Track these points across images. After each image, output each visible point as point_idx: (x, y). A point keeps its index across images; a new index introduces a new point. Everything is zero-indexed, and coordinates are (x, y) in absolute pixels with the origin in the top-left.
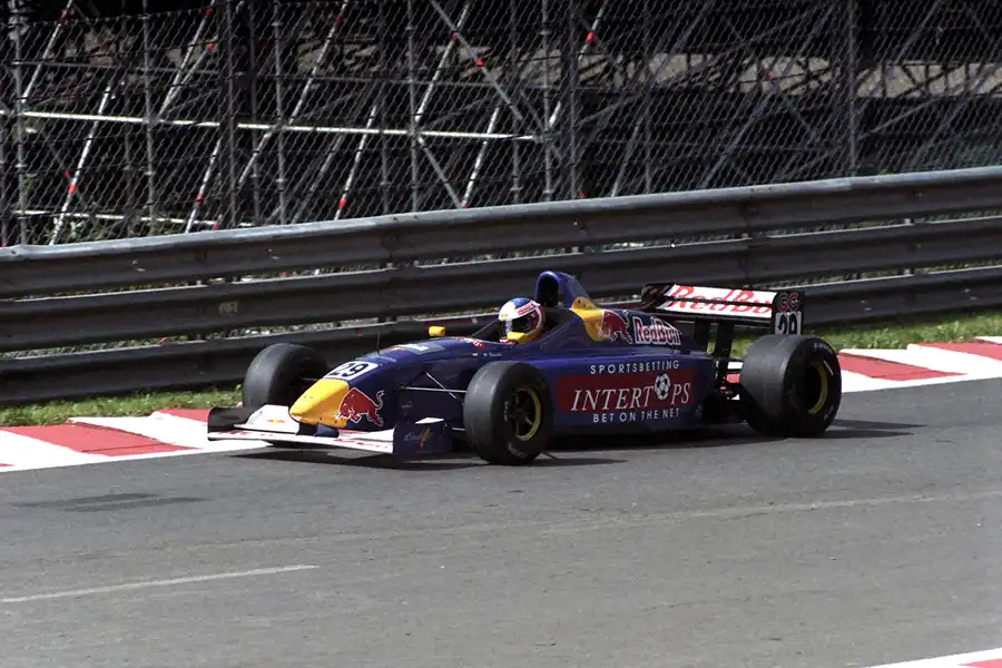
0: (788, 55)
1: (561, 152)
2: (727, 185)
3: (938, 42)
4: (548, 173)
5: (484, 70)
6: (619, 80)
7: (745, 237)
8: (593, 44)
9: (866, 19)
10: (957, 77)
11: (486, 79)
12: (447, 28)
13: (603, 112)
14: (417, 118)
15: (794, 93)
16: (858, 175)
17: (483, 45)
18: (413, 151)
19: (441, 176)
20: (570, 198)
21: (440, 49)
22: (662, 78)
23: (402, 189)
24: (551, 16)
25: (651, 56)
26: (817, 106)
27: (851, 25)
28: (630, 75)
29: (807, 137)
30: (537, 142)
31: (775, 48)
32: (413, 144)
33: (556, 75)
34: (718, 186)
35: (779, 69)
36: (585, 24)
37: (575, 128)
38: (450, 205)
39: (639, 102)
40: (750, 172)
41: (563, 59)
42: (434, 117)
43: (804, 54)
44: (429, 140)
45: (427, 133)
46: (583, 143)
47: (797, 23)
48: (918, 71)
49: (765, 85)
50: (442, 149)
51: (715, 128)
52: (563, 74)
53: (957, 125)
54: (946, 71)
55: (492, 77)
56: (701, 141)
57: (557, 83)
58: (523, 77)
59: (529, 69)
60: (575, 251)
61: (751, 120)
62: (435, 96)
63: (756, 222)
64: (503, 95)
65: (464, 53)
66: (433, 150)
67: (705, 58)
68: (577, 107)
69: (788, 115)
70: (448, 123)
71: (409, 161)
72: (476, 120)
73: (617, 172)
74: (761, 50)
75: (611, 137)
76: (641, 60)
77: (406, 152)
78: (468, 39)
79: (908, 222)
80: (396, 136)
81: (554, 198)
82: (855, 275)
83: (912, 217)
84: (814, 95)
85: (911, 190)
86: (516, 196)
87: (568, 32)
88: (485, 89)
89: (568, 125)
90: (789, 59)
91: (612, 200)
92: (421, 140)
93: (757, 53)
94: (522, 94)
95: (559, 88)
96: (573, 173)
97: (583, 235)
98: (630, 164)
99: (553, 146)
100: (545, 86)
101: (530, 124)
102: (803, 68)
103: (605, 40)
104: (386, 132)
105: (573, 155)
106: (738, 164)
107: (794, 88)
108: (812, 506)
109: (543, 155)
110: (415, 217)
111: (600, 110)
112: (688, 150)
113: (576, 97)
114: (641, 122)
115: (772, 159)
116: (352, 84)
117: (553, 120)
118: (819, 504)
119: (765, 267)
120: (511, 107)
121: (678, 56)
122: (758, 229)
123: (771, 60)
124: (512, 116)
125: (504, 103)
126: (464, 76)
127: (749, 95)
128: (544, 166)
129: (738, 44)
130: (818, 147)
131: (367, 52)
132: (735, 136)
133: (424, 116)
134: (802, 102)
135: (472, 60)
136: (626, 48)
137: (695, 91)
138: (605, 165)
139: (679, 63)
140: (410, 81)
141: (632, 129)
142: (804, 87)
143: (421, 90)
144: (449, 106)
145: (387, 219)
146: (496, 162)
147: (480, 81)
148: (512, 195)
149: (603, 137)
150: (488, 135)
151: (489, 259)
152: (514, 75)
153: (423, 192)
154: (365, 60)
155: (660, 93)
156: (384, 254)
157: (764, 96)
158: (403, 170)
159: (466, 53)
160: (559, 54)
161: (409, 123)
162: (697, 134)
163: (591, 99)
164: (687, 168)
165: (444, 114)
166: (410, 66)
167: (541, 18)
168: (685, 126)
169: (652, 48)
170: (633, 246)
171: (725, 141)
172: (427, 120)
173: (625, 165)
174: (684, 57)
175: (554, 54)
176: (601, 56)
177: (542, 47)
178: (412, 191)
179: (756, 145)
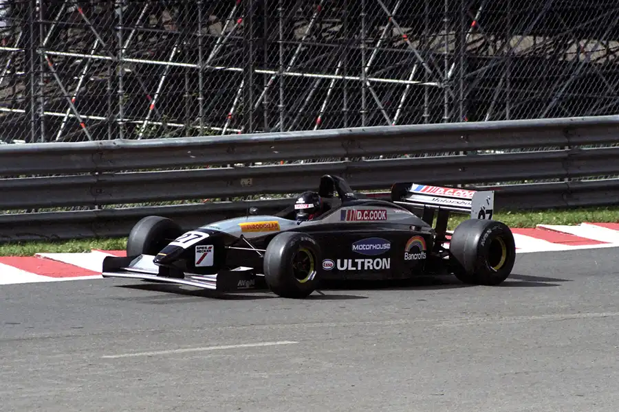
0: (595, 38)
1: (455, 93)
2: (556, 116)
4: (446, 106)
5: (408, 42)
6: (491, 50)
7: (567, 149)
8: (475, 28)
11: (409, 47)
12: (386, 14)
13: (480, 70)
14: (366, 69)
15: (599, 62)
17: (407, 26)
18: (363, 89)
19: (380, 105)
20: (459, 121)
21: (381, 28)
22: (518, 50)
23: (355, 112)
24: (450, 9)
25: (511, 36)
26: (613, 70)
28: (498, 48)
29: (607, 88)
30: (439, 87)
31: (588, 33)
32: (363, 85)
33: (452, 47)
34: (551, 117)
35: (590, 47)
36: (470, 14)
37: (463, 79)
38: (384, 122)
39: (503, 63)
40: (570, 109)
41: (456, 35)
42: (377, 69)
43: (605, 39)
44: (372, 83)
45: (372, 79)
46: (467, 89)
47: (601, 19)
49: (582, 57)
50: (381, 89)
51: (551, 81)
52: (456, 45)
55: (413, 46)
56: (541, 89)
57: (452, 51)
58: (431, 47)
59: (436, 42)
60: (461, 154)
61: (572, 77)
62: (377, 56)
63: (573, 140)
64: (419, 57)
65: (396, 31)
66: (375, 89)
67: (545, 39)
68: (464, 66)
69: (595, 75)
70: (385, 73)
71: (360, 96)
72: (402, 72)
73: (489, 107)
74: (580, 35)
75: (484, 86)
76: (505, 37)
77: (359, 90)
78: (398, 23)
80: (352, 81)
81: (449, 121)
84: (611, 63)
86: (426, 120)
87: (460, 19)
88: (407, 54)
89: (459, 76)
90: (596, 41)
91: (486, 123)
92: (368, 84)
93: (577, 36)
94: (431, 56)
95: (453, 54)
96: (461, 107)
97: (466, 144)
98: (496, 102)
99: (449, 89)
100: (446, 53)
101: (435, 76)
102: (605, 46)
103: (482, 26)
104: (347, 78)
105: (461, 95)
106: (563, 104)
107: (598, 59)
108: (604, 314)
109: (443, 94)
110: (363, 130)
111: (479, 68)
112: (532, 95)
113: (464, 59)
114: (503, 76)
115: (584, 102)
116: (326, 47)
117: (450, 73)
118: (609, 314)
119: (579, 168)
120: (424, 64)
121: (528, 37)
122: (574, 144)
123: (585, 41)
124: (424, 69)
125: (419, 62)
126: (395, 44)
127: (571, 62)
128: (444, 102)
129: (565, 30)
130: (613, 95)
131: (336, 29)
132: (562, 87)
133: (370, 68)
134: (603, 68)
135: (401, 35)
136: (495, 31)
137: (538, 58)
138: (481, 102)
139: (528, 41)
140: (362, 46)
141: (499, 80)
142: (605, 59)
143: (369, 53)
144: (385, 62)
145: (345, 130)
146: (414, 98)
147: (405, 48)
148: (424, 118)
149: (480, 85)
150: (410, 81)
151: (408, 157)
152: (426, 45)
153: (368, 114)
154: (334, 33)
155: (516, 59)
156: (343, 152)
157: (581, 63)
158: (357, 101)
159: (397, 31)
160: (454, 32)
161: (361, 72)
162: (538, 85)
163: (473, 62)
164: (531, 106)
165: (382, 68)
166: (363, 37)
167: (444, 10)
168: (531, 80)
169: (511, 31)
170: (497, 152)
171: (556, 90)
172: (372, 71)
173: (493, 102)
174: (532, 38)
175: (451, 33)
176: (480, 35)
177: (444, 29)
178: (361, 114)
179: (574, 93)
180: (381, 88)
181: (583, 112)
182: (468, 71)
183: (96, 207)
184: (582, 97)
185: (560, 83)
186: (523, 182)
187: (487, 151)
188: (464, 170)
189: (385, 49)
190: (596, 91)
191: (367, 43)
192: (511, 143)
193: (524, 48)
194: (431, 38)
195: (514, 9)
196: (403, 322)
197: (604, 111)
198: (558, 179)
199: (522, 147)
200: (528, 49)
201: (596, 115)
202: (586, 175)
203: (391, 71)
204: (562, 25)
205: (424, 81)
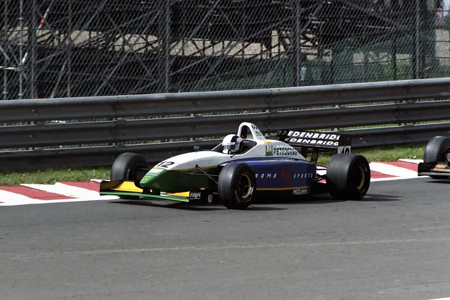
0: (137, 33)
1: (27, 76)
2: (106, 94)
3: (209, 30)
4: (21, 86)
6: (56, 42)
7: (114, 120)
8: (44, 25)
9: (176, 17)
10: (218, 47)
13: (47, 58)
15: (139, 52)
16: (170, 92)
20: (30, 98)
22: (76, 42)
24: (24, 11)
25: (72, 32)
26: (150, 58)
27: (168, 20)
28: (61, 41)
29: (146, 72)
30: (16, 71)
31: (131, 30)
33: (26, 39)
34: (102, 95)
35: (133, 39)
36: (40, 14)
37: (34, 65)
39: (65, 53)
40: (117, 89)
41: (29, 31)
43: (145, 34)
46: (37, 72)
47: (142, 19)
48: (200, 44)
49: (127, 48)
51: (102, 67)
52: (29, 38)
53: (218, 70)
54: (213, 44)
56: (94, 73)
57: (26, 43)
58: (10, 39)
59: (13, 35)
60: (32, 124)
61: (119, 64)
63: (119, 113)
67: (98, 33)
68: (35, 54)
69: (136, 62)
73: (54, 87)
74: (125, 31)
75: (51, 70)
76: (67, 33)
79: (192, 116)
81: (23, 98)
82: (166, 140)
83: (195, 113)
84: (149, 53)
85: (194, 100)
86: (5, 96)
87: (32, 18)
89: (31, 62)
90: (138, 36)
91: (51, 100)
93: (122, 32)
94: (9, 46)
95: (27, 45)
96: (32, 87)
97: (36, 116)
98: (60, 83)
99: (23, 73)
100: (21, 44)
101: (12, 62)
102: (145, 40)
103: (49, 24)
105: (33, 77)
106: (112, 85)
107: (140, 49)
108: (142, 250)
109: (18, 77)
111: (47, 56)
112: (88, 77)
113: (35, 50)
114: (65, 63)
115: (128, 83)
117: (24, 60)
118: (146, 250)
119: (124, 135)
120: (4, 53)
121: (85, 32)
122: (120, 116)
123: (129, 35)
124: (4, 58)
127: (118, 52)
128: (19, 82)
129: (113, 27)
130: (151, 78)
132: (111, 71)
134: (143, 57)
136: (60, 27)
137: (92, 49)
138: (48, 83)
139: (85, 35)
141: (62, 66)
142: (145, 49)
148: (3, 95)
149: (47, 69)
152: (5, 38)
155: (76, 49)
157: (126, 52)
160: (27, 29)
162: (92, 70)
163: (42, 51)
164: (87, 86)
167: (19, 11)
168: (87, 65)
169: (72, 28)
170: (61, 122)
171: (106, 73)
173: (57, 83)
174: (88, 32)
175: (25, 29)
177: (19, 25)
179: (121, 76)
181: (127, 91)
182: (38, 59)
185: (110, 68)
186: (80, 146)
188: (34, 136)
190: (137, 74)
192: (71, 115)
193: (82, 41)
194: (9, 33)
195: (74, 11)
197: (144, 89)
198: (107, 144)
199: (80, 119)
200: (85, 42)
201: (137, 94)
202: (128, 141)
204: (111, 23)
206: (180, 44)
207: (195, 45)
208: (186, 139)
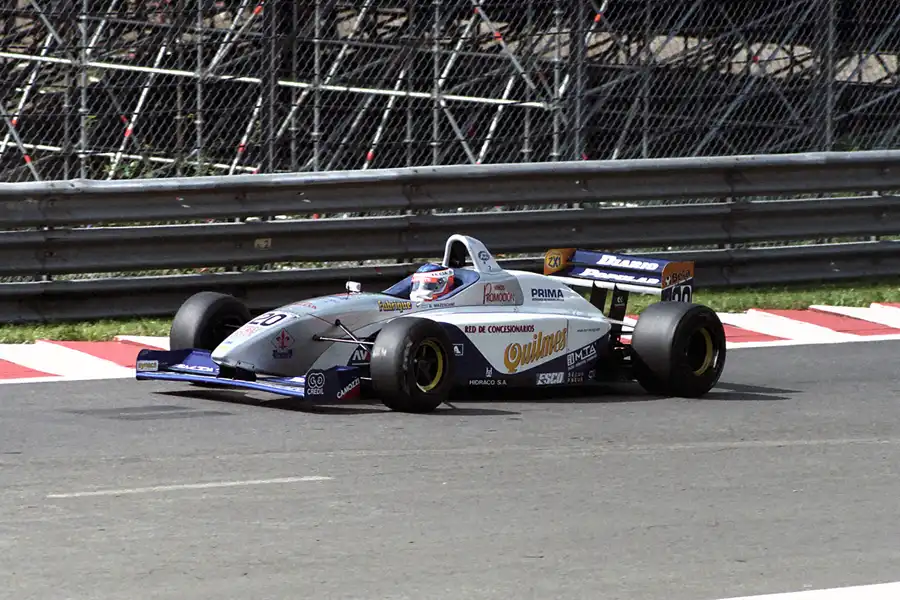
0: (773, 42)
1: (568, 118)
2: (714, 154)
4: (555, 136)
5: (502, 43)
6: (622, 56)
7: (729, 201)
8: (600, 24)
9: (846, 10)
11: (503, 51)
12: (470, 3)
13: (605, 86)
14: (441, 82)
15: (778, 76)
16: (833, 150)
17: (500, 21)
18: (435, 111)
19: (460, 136)
20: (573, 159)
21: (464, 22)
22: (661, 57)
23: (423, 144)
25: (653, 37)
26: (798, 87)
27: (832, 16)
28: (632, 54)
29: (789, 113)
30: (546, 109)
31: (763, 34)
32: (435, 105)
33: (565, 51)
34: (706, 155)
35: (766, 54)
36: (595, 7)
37: (581, 97)
38: (464, 159)
39: (639, 76)
40: (735, 144)
41: (572, 35)
42: (455, 82)
43: (787, 43)
44: (449, 102)
45: (448, 97)
46: (587, 113)
47: (783, 13)
48: (891, 60)
49: (754, 68)
51: (708, 102)
52: (571, 48)
55: (509, 49)
56: (692, 114)
57: (565, 58)
58: (535, 52)
59: (544, 42)
60: (576, 207)
61: (740, 98)
62: (457, 63)
63: (740, 188)
64: (517, 65)
66: (452, 111)
67: (700, 41)
68: (583, 79)
69: (772, 94)
70: (467, 88)
71: (431, 120)
72: (493, 86)
73: (617, 138)
74: (751, 36)
75: (612, 108)
76: (643, 39)
77: (428, 111)
78: (488, 15)
79: (875, 194)
80: (419, 98)
81: (559, 159)
82: (826, 240)
83: (880, 190)
84: (795, 79)
85: (880, 166)
86: (526, 157)
87: (578, 12)
88: (500, 61)
89: (575, 93)
90: (775, 46)
91: (614, 162)
92: (443, 103)
93: (747, 37)
94: (534, 63)
95: (567, 61)
97: (584, 193)
98: (629, 132)
99: (560, 112)
100: (556, 60)
101: (541, 93)
102: (788, 53)
103: (610, 21)
104: (412, 94)
105: (578, 121)
106: (725, 136)
107: (778, 72)
108: (778, 443)
109: (551, 120)
110: (434, 170)
111: (604, 82)
112: (681, 122)
113: (582, 69)
114: (639, 94)
115: (756, 133)
116: (382, 50)
117: (562, 90)
118: (786, 442)
119: (746, 229)
120: (524, 76)
121: (676, 39)
122: (741, 194)
123: (759, 45)
124: (525, 84)
125: (518, 71)
126: (485, 47)
127: (738, 76)
128: (552, 130)
129: (729, 30)
130: (797, 124)
131: (398, 23)
132: (724, 112)
133: (447, 80)
134: (784, 85)
135: (491, 33)
136: (629, 28)
137: (689, 70)
138: (606, 131)
139: (676, 45)
140: (435, 49)
141: (633, 100)
142: (787, 72)
143: (445, 58)
144: (468, 73)
145: (408, 171)
146: (509, 125)
147: (497, 52)
148: (522, 155)
149: (604, 108)
150: (504, 101)
151: (499, 210)
152: (527, 48)
153: (442, 148)
154: (394, 29)
155: (660, 70)
156: (405, 202)
157: (752, 78)
158: (425, 127)
159: (486, 27)
160: (569, 30)
161: (433, 87)
162: (689, 107)
163: (596, 73)
164: (679, 138)
165: (464, 80)
166: (436, 35)
168: (679, 100)
169: (653, 28)
170: (629, 205)
171: (715, 115)
172: (449, 84)
173: (624, 132)
174: (682, 39)
175: (565, 30)
176: (606, 35)
177: (554, 25)
178: (432, 147)
179: (742, 120)
180: (461, 110)
181: (754, 148)
182: (588, 87)
183: (44, 277)
184: (752, 127)
185: (721, 105)
186: (666, 250)
187: (614, 204)
188: (579, 230)
189: (469, 52)
190: (773, 116)
191: (442, 44)
192: (649, 191)
193: (670, 55)
194: (536, 37)
196: (486, 450)
198: (716, 246)
199: (665, 198)
200: (674, 56)
201: (773, 153)
202: (757, 240)
203: (476, 86)
204: (725, 22)
205: (524, 100)
206: (854, 63)
207: (882, 62)
208: (862, 238)
